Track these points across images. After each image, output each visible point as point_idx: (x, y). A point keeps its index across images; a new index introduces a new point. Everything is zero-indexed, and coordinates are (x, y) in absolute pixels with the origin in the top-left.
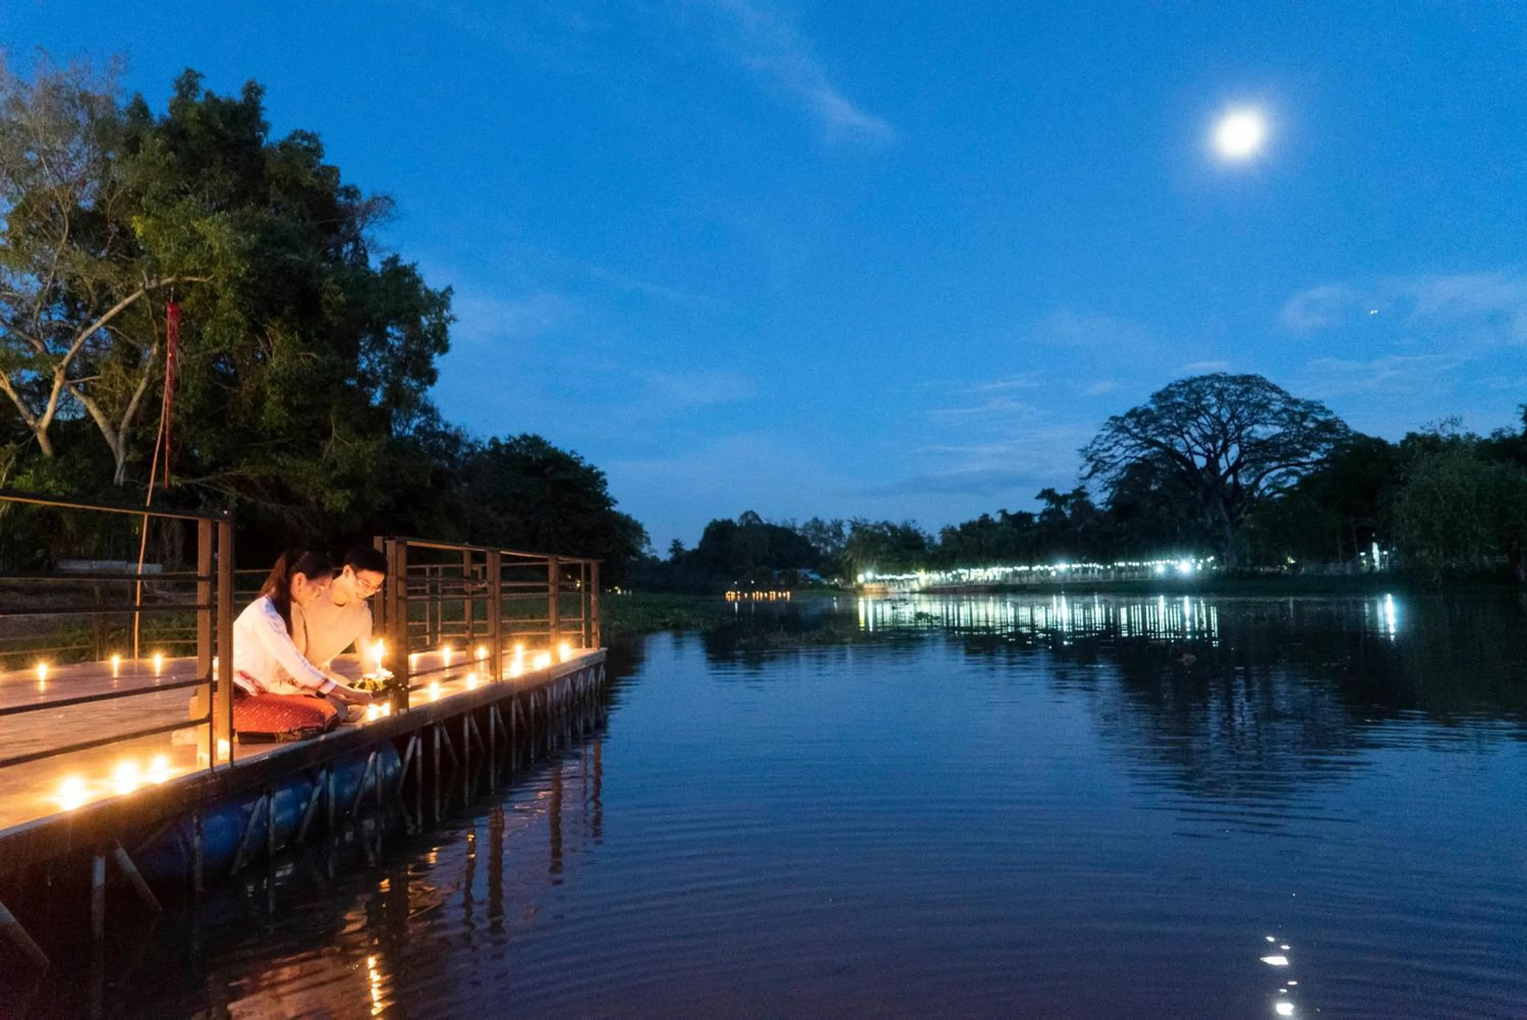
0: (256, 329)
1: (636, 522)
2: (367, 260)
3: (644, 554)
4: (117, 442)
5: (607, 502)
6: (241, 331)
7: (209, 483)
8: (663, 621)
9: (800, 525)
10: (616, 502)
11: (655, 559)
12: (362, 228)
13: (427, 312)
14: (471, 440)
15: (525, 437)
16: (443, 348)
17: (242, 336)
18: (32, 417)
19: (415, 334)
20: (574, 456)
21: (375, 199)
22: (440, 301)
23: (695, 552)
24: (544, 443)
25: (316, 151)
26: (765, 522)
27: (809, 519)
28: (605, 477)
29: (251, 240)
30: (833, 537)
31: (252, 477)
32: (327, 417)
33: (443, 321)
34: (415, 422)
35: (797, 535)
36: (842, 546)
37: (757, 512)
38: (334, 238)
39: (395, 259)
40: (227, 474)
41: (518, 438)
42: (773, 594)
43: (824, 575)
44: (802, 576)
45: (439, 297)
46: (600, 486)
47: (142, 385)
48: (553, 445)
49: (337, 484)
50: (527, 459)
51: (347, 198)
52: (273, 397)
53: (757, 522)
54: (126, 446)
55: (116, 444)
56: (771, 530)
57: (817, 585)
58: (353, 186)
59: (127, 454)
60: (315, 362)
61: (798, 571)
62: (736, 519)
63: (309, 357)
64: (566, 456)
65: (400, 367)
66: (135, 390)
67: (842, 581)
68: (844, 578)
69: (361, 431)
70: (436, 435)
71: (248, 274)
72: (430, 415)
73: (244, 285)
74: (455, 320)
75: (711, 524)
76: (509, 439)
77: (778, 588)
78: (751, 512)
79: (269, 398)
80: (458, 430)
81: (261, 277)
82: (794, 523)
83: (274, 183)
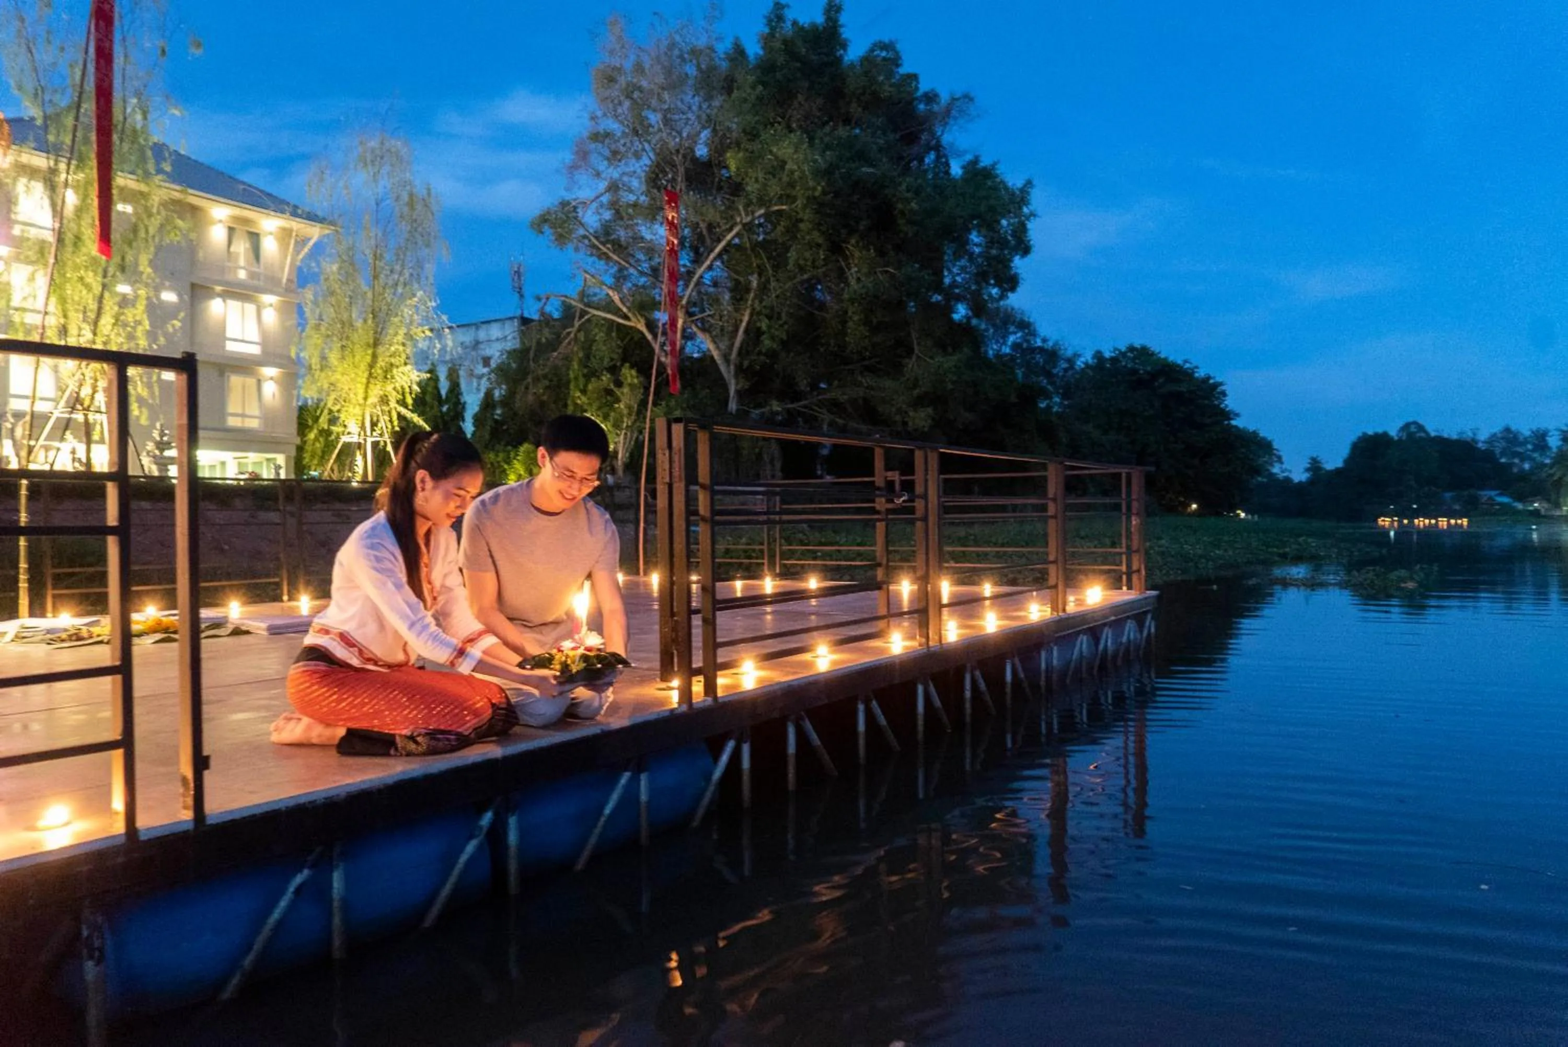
0: (836, 248)
1: (1264, 439)
2: (949, 167)
3: (1276, 474)
4: (729, 372)
5: (1227, 415)
6: (821, 252)
7: (805, 407)
8: (1281, 551)
9: (1483, 436)
10: (1237, 415)
11: (1288, 480)
12: (942, 134)
13: (1006, 213)
14: (1069, 353)
15: (1131, 349)
16: (1025, 249)
17: (822, 257)
18: (663, 354)
19: (995, 240)
20: (1187, 365)
21: (954, 100)
22: (1020, 199)
23: (1338, 471)
24: (1153, 354)
25: (896, 61)
26: (1433, 434)
27: (1497, 429)
28: (1223, 388)
29: (828, 158)
30: (1533, 451)
31: (843, 398)
32: (909, 334)
33: (1023, 218)
34: (1012, 339)
35: (1479, 449)
36: (1548, 461)
37: (1421, 422)
38: (915, 149)
39: (975, 161)
40: (820, 397)
41: (1123, 349)
42: (1443, 523)
43: (1521, 498)
44: (1485, 498)
45: (1018, 193)
46: (1218, 398)
47: (746, 318)
48: (1163, 356)
49: (919, 402)
50: (1134, 372)
51: (926, 104)
52: (855, 316)
53: (1423, 435)
54: (736, 376)
55: (727, 372)
56: (1441, 442)
57: (1506, 510)
58: (933, 90)
59: (737, 384)
60: (892, 276)
61: (1482, 493)
62: (1393, 433)
63: (887, 272)
64: (1178, 366)
65: (982, 277)
66: (741, 321)
67: (1546, 505)
68: (1548, 501)
69: (943, 347)
70: (1033, 350)
71: (824, 193)
72: (1026, 331)
73: (822, 205)
74: (1035, 215)
75: (1359, 438)
76: (1114, 352)
77: (1450, 515)
78: (1415, 423)
79: (851, 318)
80: (1056, 343)
81: (837, 194)
82: (1474, 434)
83: (854, 100)
